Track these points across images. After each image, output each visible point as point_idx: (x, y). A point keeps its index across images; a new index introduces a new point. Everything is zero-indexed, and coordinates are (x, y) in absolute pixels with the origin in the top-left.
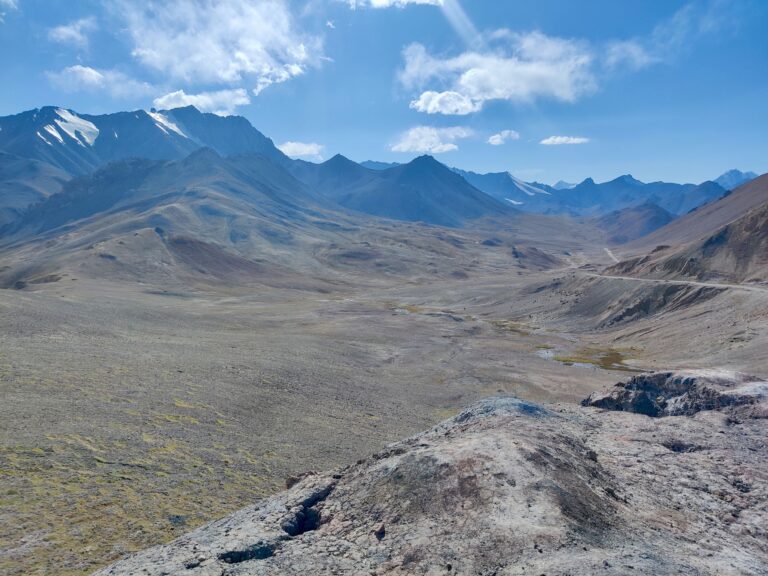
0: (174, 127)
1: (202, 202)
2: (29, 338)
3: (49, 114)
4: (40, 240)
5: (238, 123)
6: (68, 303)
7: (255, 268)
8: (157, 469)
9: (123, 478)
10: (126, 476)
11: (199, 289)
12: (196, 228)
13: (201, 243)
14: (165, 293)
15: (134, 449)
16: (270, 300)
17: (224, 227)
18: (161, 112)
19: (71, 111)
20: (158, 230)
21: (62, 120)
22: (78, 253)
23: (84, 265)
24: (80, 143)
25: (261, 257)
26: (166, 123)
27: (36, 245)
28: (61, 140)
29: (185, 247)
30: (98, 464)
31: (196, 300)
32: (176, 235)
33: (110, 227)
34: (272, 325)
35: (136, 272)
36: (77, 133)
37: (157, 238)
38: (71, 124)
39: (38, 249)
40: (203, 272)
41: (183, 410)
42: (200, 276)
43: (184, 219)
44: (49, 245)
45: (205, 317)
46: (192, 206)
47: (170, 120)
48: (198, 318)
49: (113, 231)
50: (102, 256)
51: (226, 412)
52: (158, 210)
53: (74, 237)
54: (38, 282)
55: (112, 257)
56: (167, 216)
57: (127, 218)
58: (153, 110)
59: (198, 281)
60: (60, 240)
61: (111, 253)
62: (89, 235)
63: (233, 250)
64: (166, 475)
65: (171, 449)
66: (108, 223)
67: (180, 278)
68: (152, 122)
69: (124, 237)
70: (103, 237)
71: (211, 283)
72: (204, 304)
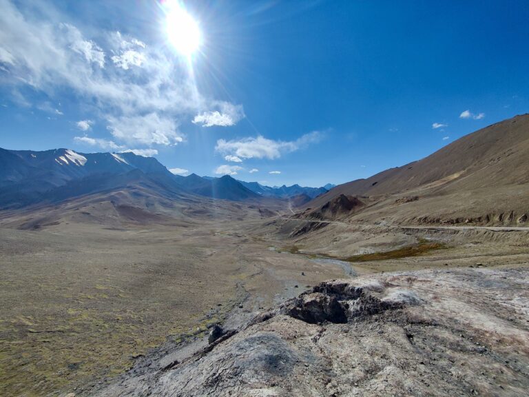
0: (123, 161)
1: (134, 191)
2: (22, 256)
3: (63, 152)
4: (52, 206)
5: (152, 160)
6: (56, 236)
7: (157, 218)
8: (72, 330)
9: (45, 342)
10: (47, 340)
11: (130, 227)
12: (130, 201)
13: (132, 207)
14: (114, 229)
15: (60, 320)
16: (162, 231)
17: (143, 201)
18: (117, 154)
19: (74, 151)
20: (112, 202)
21: (69, 154)
22: (70, 212)
23: (73, 217)
24: (77, 164)
25: (159, 213)
26: (119, 158)
27: (48, 209)
28: (67, 163)
29: (125, 210)
30: (28, 334)
31: (128, 232)
32: (120, 204)
33: (89, 200)
34: (161, 241)
35: (101, 220)
36: (76, 160)
37: (111, 205)
38: (73, 156)
39: (50, 210)
40: (132, 219)
41: (99, 291)
42: (131, 221)
43: (125, 197)
44: (56, 208)
45: (129, 239)
46: (129, 192)
47: (121, 157)
48: (126, 240)
49: (90, 202)
50: (83, 213)
51: (125, 289)
52: (113, 193)
53: (70, 205)
54: (47, 225)
55: (88, 214)
56: (117, 196)
57: (97, 197)
58: (114, 153)
59: (130, 223)
60: (63, 206)
61: (87, 212)
62: (79, 204)
63: (146, 210)
64: (76, 334)
65: (85, 317)
66: (89, 199)
67: (122, 222)
68: (113, 158)
69: (95, 205)
70: (84, 205)
71: (135, 224)
72: (131, 233)
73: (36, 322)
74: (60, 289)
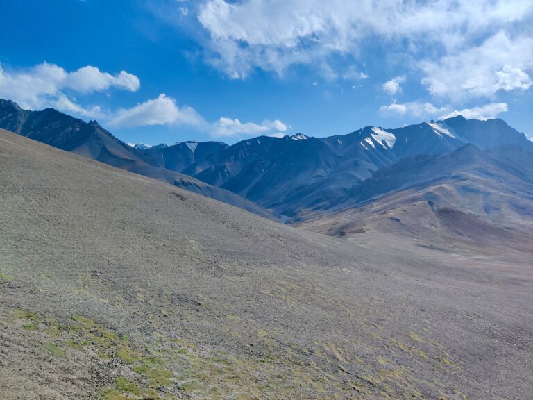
0: (446, 132)
1: (463, 183)
2: (330, 268)
3: (368, 131)
4: (357, 207)
6: (362, 248)
7: (505, 234)
8: (382, 388)
9: (354, 389)
10: (357, 388)
11: (457, 247)
12: (459, 202)
13: (460, 212)
14: (431, 247)
15: (369, 367)
16: (516, 261)
17: (480, 202)
18: (438, 122)
19: (380, 128)
20: (429, 203)
21: (375, 134)
22: (376, 216)
23: (380, 224)
24: (385, 147)
25: (510, 226)
26: (441, 130)
27: (354, 210)
28: (373, 146)
29: (448, 215)
30: (340, 371)
31: (454, 255)
32: (442, 206)
33: (399, 200)
34: (514, 282)
35: (414, 231)
36: (383, 141)
37: (428, 208)
38: (382, 136)
39: (355, 212)
40: (461, 234)
41: (415, 343)
42: (458, 237)
43: (449, 195)
44: (362, 210)
45: (457, 269)
46: (456, 186)
47: (444, 127)
48: (451, 269)
49: (400, 203)
50: (391, 219)
51: (453, 352)
52: (431, 189)
53: (376, 206)
54: (352, 232)
55: (397, 220)
56: (437, 193)
57: (410, 194)
58: (432, 122)
59: (456, 240)
60: (368, 207)
61: (397, 217)
62: (385, 204)
63: (489, 219)
64: (388, 396)
65: (397, 375)
66: (397, 197)
67: (444, 237)
68: (431, 129)
69: (406, 207)
70: (393, 207)
71: (465, 242)
72: (459, 258)
73: (346, 359)
74: (369, 324)
